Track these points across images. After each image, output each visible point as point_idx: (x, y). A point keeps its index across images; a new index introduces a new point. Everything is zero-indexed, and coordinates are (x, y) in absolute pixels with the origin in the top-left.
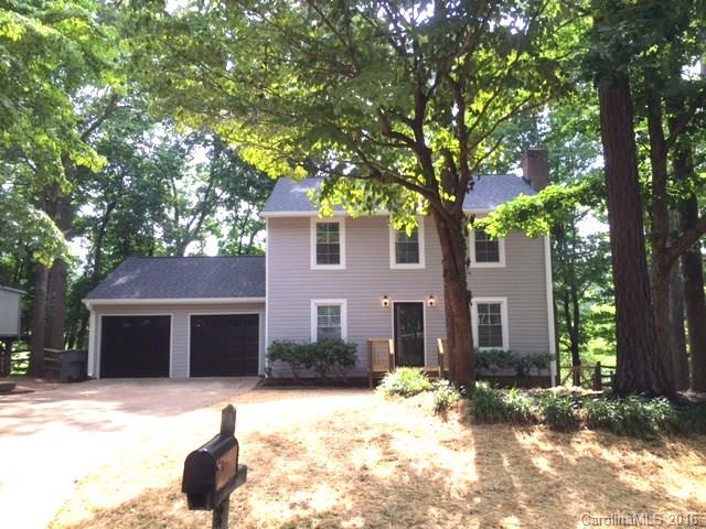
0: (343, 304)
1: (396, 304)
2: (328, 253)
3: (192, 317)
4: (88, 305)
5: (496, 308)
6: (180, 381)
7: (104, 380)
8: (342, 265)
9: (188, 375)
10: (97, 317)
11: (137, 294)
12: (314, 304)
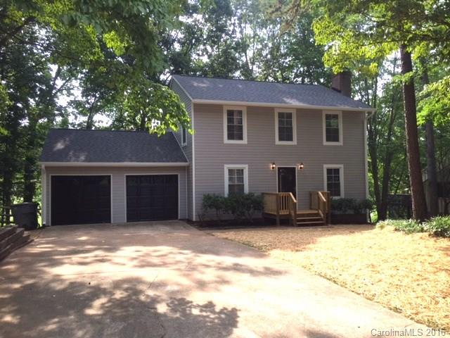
0: (246, 167)
1: (279, 168)
2: (235, 132)
3: (127, 176)
4: (43, 167)
5: (337, 171)
6: (120, 226)
7: (55, 227)
8: (245, 141)
9: (126, 221)
10: (47, 176)
11: (83, 158)
12: (227, 167)
